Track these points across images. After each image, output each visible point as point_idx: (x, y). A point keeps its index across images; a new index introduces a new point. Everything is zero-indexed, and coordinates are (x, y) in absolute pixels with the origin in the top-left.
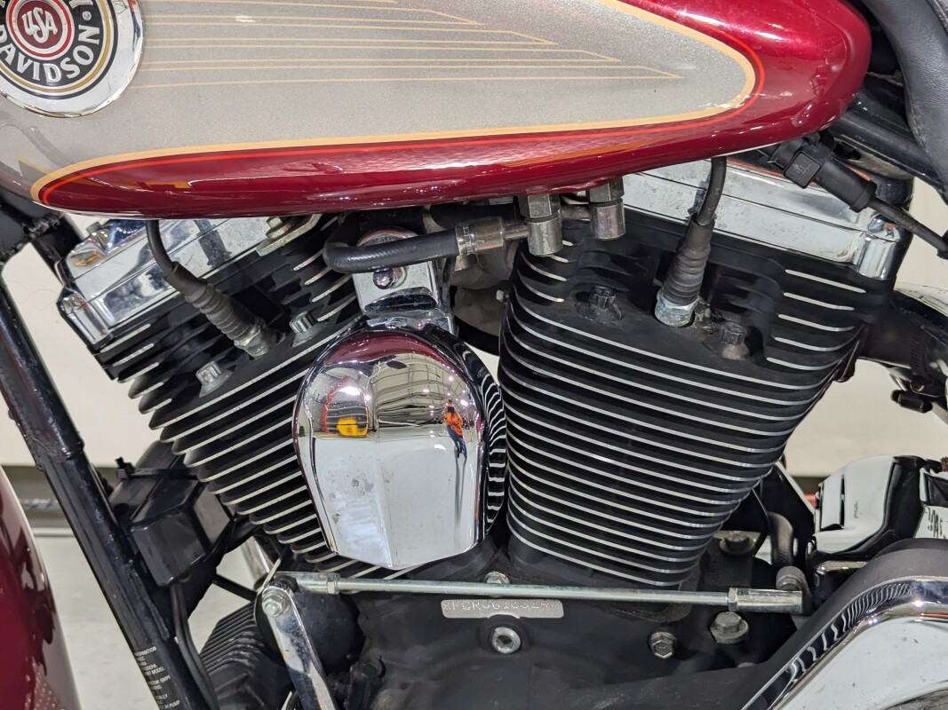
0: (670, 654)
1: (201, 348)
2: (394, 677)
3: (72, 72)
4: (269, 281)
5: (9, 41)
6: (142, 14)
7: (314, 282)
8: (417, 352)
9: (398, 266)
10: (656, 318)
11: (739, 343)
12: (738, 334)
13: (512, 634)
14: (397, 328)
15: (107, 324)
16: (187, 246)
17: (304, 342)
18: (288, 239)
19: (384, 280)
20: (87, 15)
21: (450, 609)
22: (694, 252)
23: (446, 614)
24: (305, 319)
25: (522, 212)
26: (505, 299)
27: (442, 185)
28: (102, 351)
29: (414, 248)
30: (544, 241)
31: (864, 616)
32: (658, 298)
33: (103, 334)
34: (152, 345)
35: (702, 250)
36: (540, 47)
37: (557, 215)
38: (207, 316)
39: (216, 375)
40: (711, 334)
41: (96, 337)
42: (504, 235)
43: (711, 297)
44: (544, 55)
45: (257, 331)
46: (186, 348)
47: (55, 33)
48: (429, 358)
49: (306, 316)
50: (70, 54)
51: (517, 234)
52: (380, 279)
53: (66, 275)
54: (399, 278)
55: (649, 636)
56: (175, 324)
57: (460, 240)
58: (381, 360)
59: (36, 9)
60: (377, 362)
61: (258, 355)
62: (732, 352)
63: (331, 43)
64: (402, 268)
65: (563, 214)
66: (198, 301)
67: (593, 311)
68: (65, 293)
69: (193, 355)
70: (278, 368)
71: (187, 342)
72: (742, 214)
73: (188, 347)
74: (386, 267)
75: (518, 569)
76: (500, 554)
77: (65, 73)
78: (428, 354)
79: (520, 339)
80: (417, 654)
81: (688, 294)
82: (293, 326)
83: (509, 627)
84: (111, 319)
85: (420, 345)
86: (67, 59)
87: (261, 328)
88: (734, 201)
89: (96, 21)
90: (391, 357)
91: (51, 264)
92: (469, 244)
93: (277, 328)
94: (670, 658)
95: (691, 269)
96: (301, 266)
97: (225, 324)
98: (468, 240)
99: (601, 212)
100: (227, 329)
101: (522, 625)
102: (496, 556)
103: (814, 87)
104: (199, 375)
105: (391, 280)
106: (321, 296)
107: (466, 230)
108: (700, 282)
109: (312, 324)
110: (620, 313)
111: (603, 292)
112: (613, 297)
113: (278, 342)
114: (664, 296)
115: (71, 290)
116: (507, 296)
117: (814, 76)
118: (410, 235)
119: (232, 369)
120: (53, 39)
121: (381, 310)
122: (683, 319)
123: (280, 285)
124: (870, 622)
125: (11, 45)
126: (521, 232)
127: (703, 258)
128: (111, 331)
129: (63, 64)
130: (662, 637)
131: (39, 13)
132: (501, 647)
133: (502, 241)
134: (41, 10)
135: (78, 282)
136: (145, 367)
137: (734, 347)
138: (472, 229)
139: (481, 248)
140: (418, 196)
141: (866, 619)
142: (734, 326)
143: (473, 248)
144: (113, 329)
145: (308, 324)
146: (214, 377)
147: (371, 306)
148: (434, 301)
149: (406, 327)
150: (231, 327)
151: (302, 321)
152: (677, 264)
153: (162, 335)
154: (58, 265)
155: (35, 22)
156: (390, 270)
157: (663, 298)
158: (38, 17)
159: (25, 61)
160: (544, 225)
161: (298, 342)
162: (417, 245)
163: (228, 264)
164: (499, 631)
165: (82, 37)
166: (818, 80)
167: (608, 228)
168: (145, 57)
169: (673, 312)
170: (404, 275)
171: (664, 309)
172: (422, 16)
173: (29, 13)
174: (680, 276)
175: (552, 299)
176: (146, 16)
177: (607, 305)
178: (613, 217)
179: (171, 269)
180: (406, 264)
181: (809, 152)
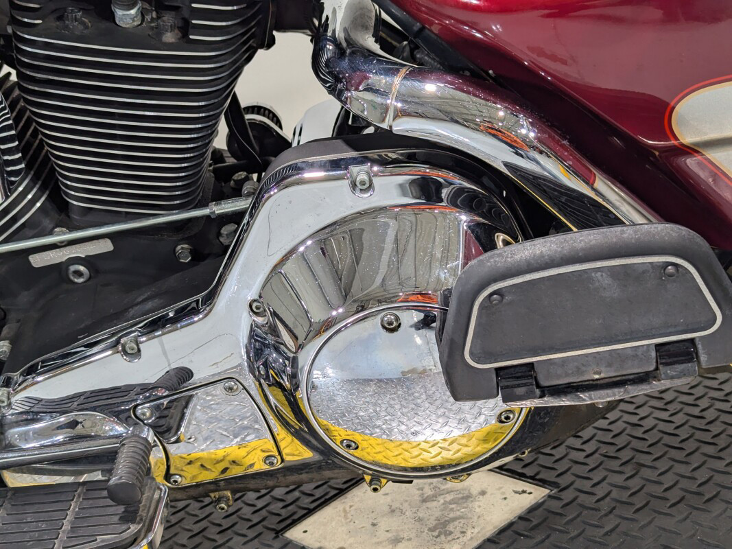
0: (190, 258)
2: (12, 316)
10: (117, 25)
11: (172, 30)
12: (170, 24)
13: (82, 268)
21: (37, 261)
23: (35, 265)
31: (268, 190)
32: (113, 10)
40: (157, 28)
55: (174, 250)
62: (169, 37)
67: (68, 25)
75: (75, 223)
76: (63, 216)
80: (24, 298)
83: (78, 264)
94: (190, 260)
101: (88, 261)
102: (60, 218)
110: (88, 23)
111: (71, 11)
112: (80, 13)
122: (134, 21)
124: (272, 193)
130: (182, 248)
132: (78, 279)
137: (170, 34)
141: (269, 192)
142: (168, 19)
157: (116, 8)
164: (73, 268)
169: (124, 17)
171: (120, 16)
175: (33, 21)
177: (76, 20)
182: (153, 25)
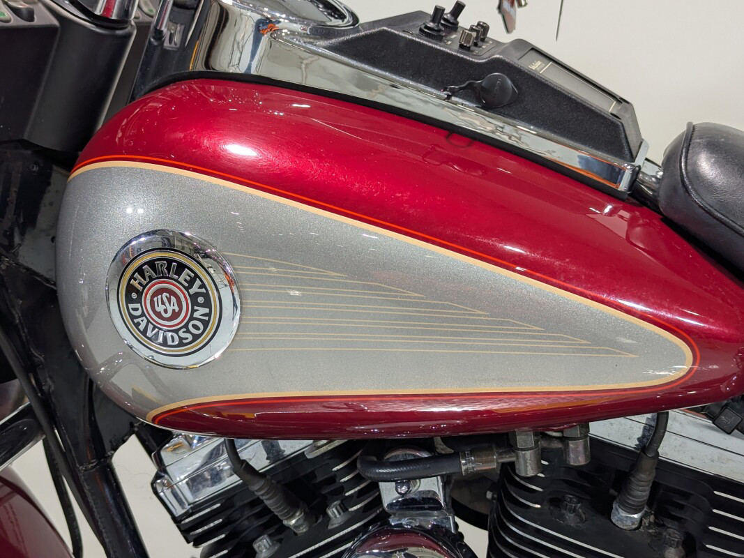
1: (257, 523)
3: (187, 338)
4: (312, 475)
5: (143, 315)
6: (241, 298)
7: (348, 480)
8: (426, 547)
9: (415, 479)
10: (612, 522)
11: (677, 547)
12: (677, 540)
14: (412, 527)
15: (187, 501)
16: (253, 446)
17: (337, 525)
18: (330, 447)
19: (403, 488)
20: (201, 300)
22: (643, 476)
24: (338, 507)
25: (512, 442)
26: (493, 498)
27: (450, 424)
28: (183, 522)
29: (428, 466)
30: (527, 465)
32: (614, 507)
33: (183, 508)
34: (221, 520)
35: (649, 475)
36: (530, 331)
37: (538, 446)
38: (265, 501)
39: (268, 546)
40: (655, 536)
41: (179, 511)
42: (497, 459)
43: (655, 506)
44: (533, 337)
45: (301, 514)
46: (246, 523)
47: (176, 311)
48: (435, 552)
49: (340, 505)
50: (186, 326)
51: (507, 459)
52: (401, 488)
53: (159, 462)
54: (415, 486)
56: (239, 504)
57: (463, 462)
58: (400, 551)
59: (165, 294)
60: (395, 552)
61: (300, 532)
62: (672, 554)
63: (376, 324)
64: (418, 480)
65: (543, 443)
66: (258, 490)
67: (564, 514)
68: (158, 477)
69: (251, 528)
70: (317, 546)
71: (247, 518)
72: (680, 446)
73: (247, 522)
74: (405, 479)
77: (181, 339)
78: (434, 549)
79: (505, 533)
81: (638, 506)
82: (330, 512)
84: (191, 498)
85: (428, 541)
86: (184, 330)
87: (304, 510)
88: (674, 437)
89: (208, 304)
90: (405, 549)
91: (149, 453)
92: (470, 465)
93: (317, 511)
95: (640, 488)
96: (338, 467)
97: (277, 508)
98: (469, 462)
99: (572, 445)
100: (279, 512)
103: (738, 364)
104: (255, 546)
105: (409, 488)
106: (352, 492)
107: (468, 454)
108: (646, 498)
109: (344, 512)
110: (584, 516)
111: (571, 500)
112: (579, 505)
113: (316, 522)
114: (619, 506)
115: (163, 474)
116: (495, 496)
117: (737, 355)
118: (425, 455)
119: (280, 541)
120: (175, 315)
121: (400, 509)
122: (633, 524)
123: (320, 479)
125: (144, 318)
126: (510, 457)
127: (649, 481)
128: (190, 506)
129: (181, 333)
131: (166, 297)
133: (496, 464)
134: (168, 295)
135: (168, 469)
136: (214, 538)
137: (673, 549)
138: (472, 453)
139: (478, 469)
140: (431, 431)
142: (673, 532)
143: (473, 468)
144: (192, 505)
145: (341, 511)
146: (266, 548)
147: (391, 505)
148: (441, 504)
149: (419, 526)
150: (282, 510)
151: (336, 509)
152: (630, 483)
153: (228, 512)
154: (154, 455)
155: (163, 303)
156: (409, 481)
157: (618, 507)
158: (166, 300)
159: (153, 330)
160: (528, 454)
161: (332, 525)
162: (430, 464)
163: (282, 461)
165: (196, 315)
166: (741, 358)
167: (577, 457)
168: (240, 329)
169: (626, 518)
170: (418, 484)
171: (619, 516)
172: (444, 307)
173: (159, 297)
174: (632, 492)
175: (531, 504)
176: (244, 301)
177: (574, 511)
178: (581, 449)
179: (240, 466)
180: (420, 478)
181: (733, 408)
182: (651, 531)
